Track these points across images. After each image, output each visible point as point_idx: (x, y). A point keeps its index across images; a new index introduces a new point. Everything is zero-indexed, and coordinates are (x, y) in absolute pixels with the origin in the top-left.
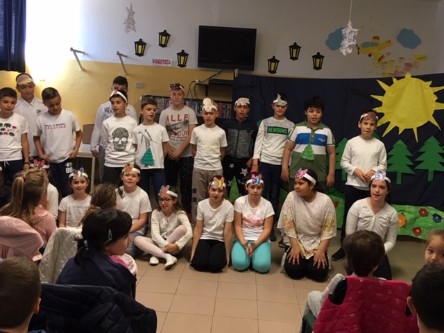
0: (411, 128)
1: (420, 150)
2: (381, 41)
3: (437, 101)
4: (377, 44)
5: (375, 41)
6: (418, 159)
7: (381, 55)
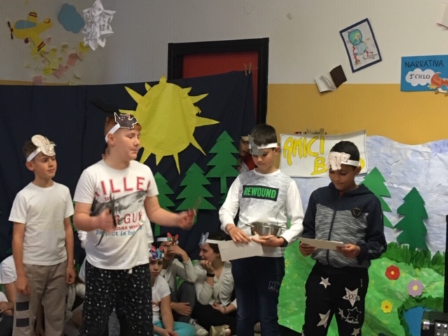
0: (171, 154)
1: (182, 184)
2: (40, 20)
3: (198, 115)
4: (34, 25)
5: (32, 19)
6: (179, 197)
7: (41, 41)
